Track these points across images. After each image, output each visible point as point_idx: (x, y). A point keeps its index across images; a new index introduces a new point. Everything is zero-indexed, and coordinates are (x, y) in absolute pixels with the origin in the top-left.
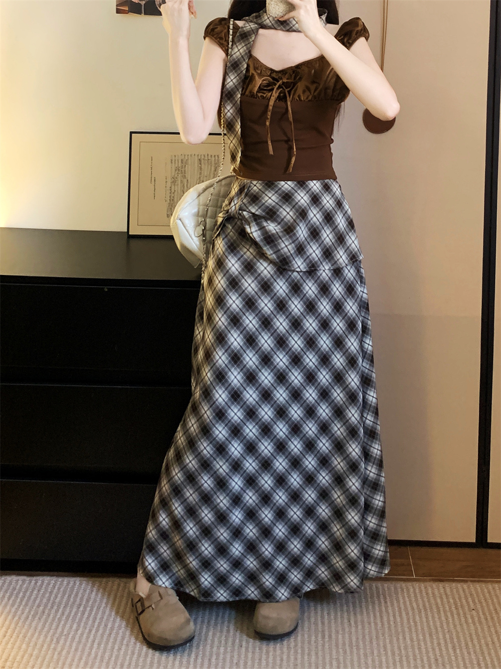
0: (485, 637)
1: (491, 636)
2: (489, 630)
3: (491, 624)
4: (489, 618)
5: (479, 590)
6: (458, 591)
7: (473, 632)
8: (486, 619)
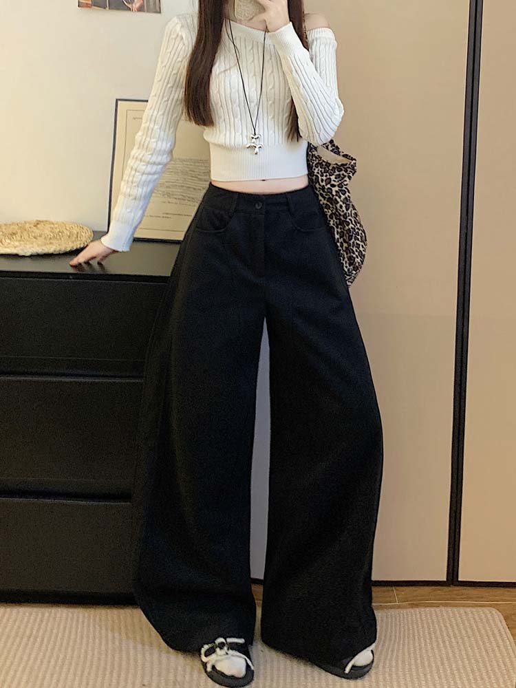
0: (456, 662)
1: (462, 660)
2: (461, 654)
3: (462, 647)
4: (460, 641)
5: (451, 614)
6: (431, 616)
7: (444, 656)
8: (458, 643)
